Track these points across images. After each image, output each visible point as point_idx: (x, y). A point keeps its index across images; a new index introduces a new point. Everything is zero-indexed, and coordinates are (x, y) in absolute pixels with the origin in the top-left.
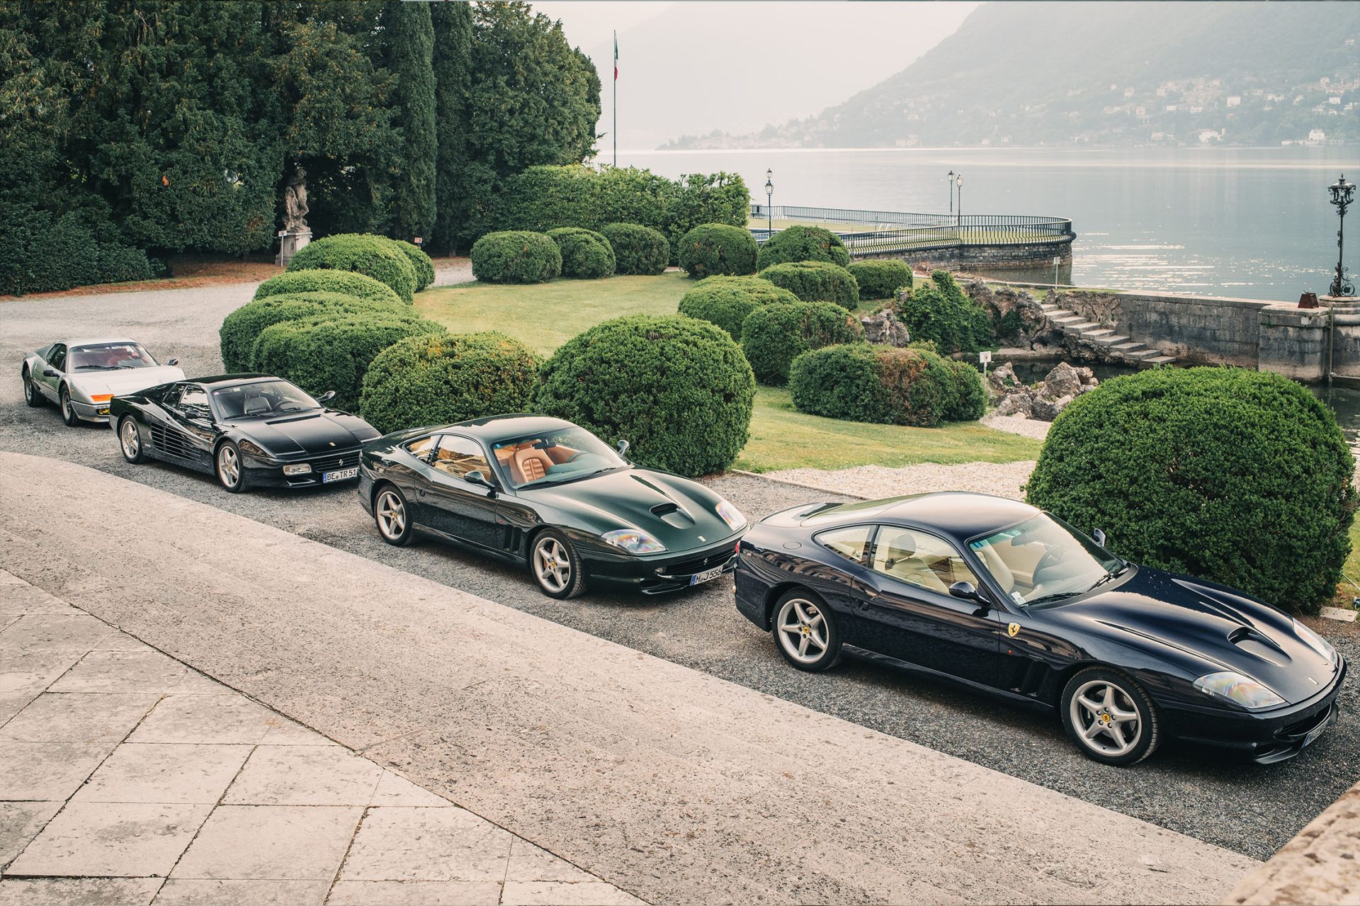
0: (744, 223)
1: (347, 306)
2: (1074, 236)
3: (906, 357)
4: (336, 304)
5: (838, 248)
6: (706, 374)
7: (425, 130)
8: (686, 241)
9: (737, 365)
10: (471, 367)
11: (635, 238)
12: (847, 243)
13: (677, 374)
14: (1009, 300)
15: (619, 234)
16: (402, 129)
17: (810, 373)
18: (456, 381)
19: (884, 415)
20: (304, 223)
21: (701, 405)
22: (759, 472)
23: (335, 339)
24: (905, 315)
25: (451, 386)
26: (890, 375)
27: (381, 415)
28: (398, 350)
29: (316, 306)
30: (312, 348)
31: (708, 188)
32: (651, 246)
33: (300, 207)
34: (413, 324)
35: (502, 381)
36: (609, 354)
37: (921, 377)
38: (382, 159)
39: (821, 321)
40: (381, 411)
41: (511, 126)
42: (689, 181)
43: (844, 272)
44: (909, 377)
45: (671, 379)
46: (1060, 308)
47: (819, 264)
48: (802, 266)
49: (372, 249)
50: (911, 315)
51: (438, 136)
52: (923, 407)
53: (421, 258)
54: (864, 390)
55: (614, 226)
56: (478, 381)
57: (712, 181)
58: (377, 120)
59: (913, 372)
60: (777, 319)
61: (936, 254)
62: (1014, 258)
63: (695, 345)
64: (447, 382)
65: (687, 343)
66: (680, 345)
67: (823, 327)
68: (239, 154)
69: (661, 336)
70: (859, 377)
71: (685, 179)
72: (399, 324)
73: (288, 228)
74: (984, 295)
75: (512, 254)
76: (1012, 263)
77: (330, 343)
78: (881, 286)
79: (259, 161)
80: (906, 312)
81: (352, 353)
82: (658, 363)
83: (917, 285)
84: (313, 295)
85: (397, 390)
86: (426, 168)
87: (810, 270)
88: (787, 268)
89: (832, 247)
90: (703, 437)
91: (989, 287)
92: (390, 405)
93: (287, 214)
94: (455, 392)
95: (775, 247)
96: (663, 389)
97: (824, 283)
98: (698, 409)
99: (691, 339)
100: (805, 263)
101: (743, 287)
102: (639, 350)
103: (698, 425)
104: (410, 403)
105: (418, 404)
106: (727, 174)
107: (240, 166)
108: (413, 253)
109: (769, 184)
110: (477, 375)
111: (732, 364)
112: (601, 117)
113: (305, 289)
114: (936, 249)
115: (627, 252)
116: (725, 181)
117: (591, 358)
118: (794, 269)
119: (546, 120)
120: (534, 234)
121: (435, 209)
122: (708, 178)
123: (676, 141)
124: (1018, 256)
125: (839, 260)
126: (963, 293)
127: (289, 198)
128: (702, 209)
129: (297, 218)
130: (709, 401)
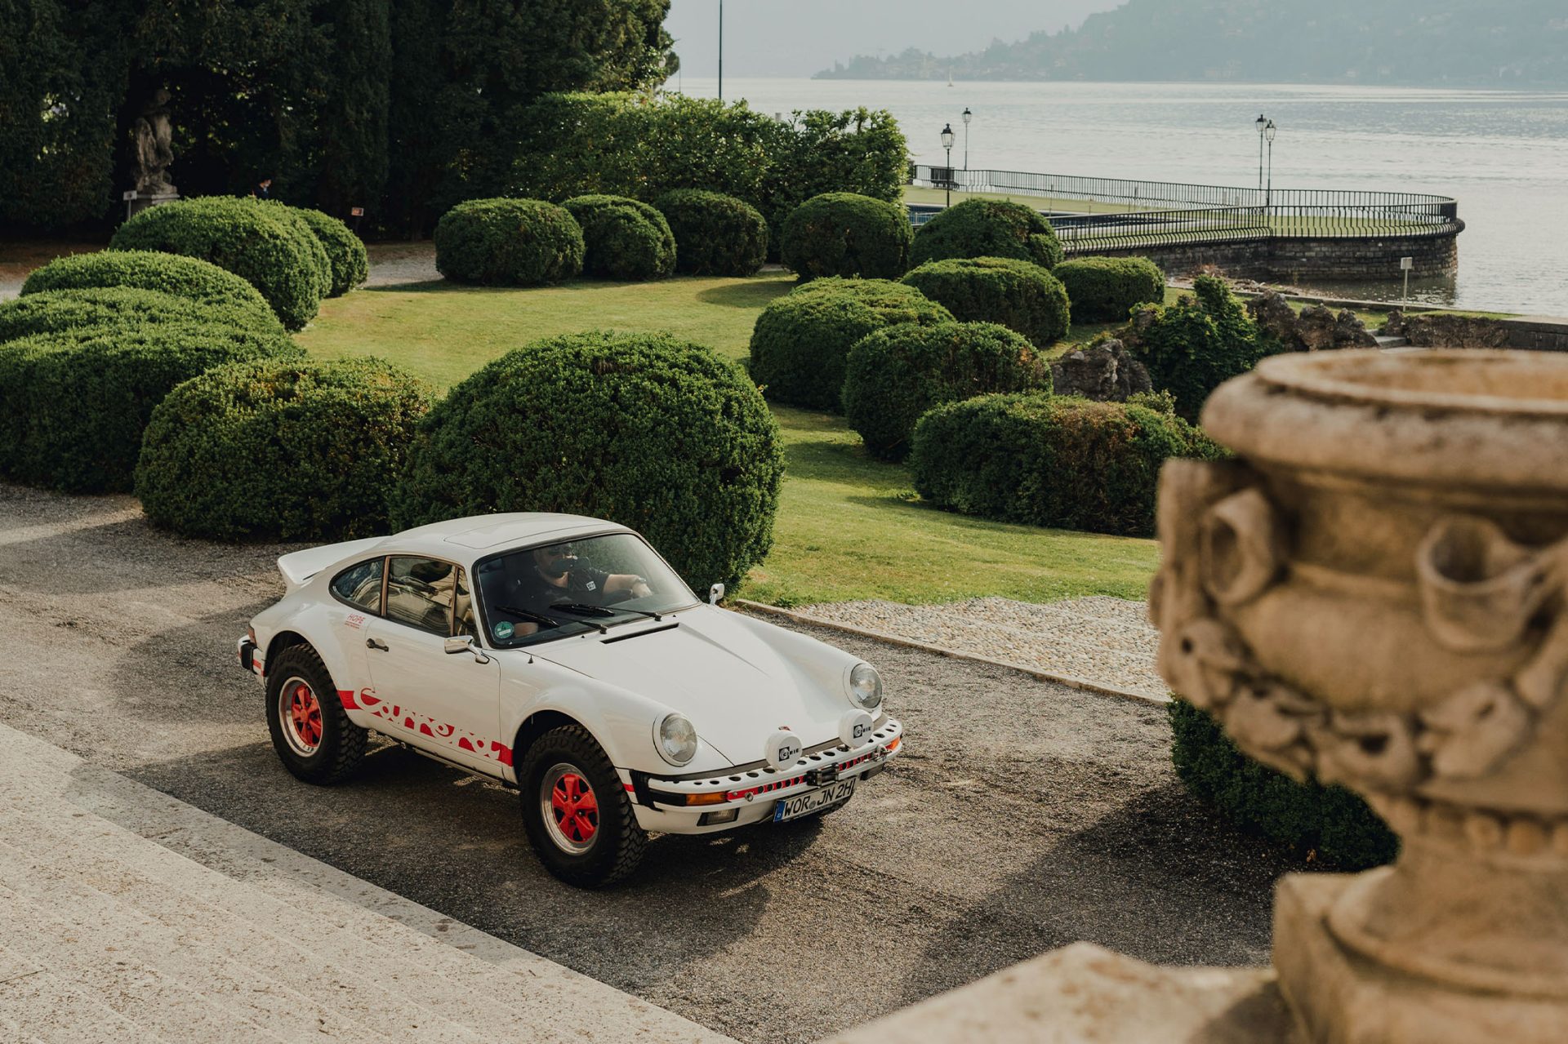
0: (896, 193)
1: (154, 311)
2: (1461, 227)
3: (1104, 416)
4: (138, 308)
5: (1041, 237)
6: (690, 435)
7: (369, 28)
8: (793, 221)
9: (749, 420)
10: (318, 416)
11: (710, 214)
12: (1059, 233)
13: (636, 433)
14: (1323, 327)
15: (684, 207)
16: (331, 27)
17: (943, 441)
18: (290, 441)
19: (1064, 514)
20: (166, 179)
21: (678, 487)
22: (786, 605)
23: (108, 365)
24: (1146, 350)
25: (282, 448)
26: (1075, 446)
27: (165, 495)
28: (203, 385)
29: (102, 310)
30: (69, 380)
31: (839, 134)
32: (737, 228)
33: (159, 151)
34: (249, 344)
35: (369, 441)
36: (525, 398)
37: (1127, 451)
38: (297, 75)
39: (977, 354)
40: (165, 489)
41: (515, 26)
42: (806, 123)
43: (1047, 278)
44: (1107, 450)
45: (627, 442)
46: (1408, 343)
47: (1005, 261)
48: (979, 265)
49: (247, 221)
50: (1157, 349)
51: (394, 40)
52: (1131, 501)
53: (344, 240)
54: (1030, 471)
55: (677, 194)
56: (327, 440)
57: (843, 123)
58: (288, 9)
59: (1113, 442)
60: (903, 349)
61: (1229, 252)
62: (1360, 261)
63: (674, 383)
64: (275, 441)
65: (660, 380)
66: (646, 383)
67: (979, 364)
68: (53, 60)
69: (617, 368)
70: (1023, 447)
71: (799, 119)
72: (223, 342)
73: (140, 186)
74: (1282, 318)
75: (501, 237)
76: (1355, 269)
77: (99, 372)
78: (1111, 300)
79: (85, 72)
80: (1147, 344)
81: (136, 390)
82: (606, 414)
83: (1171, 301)
84: (107, 294)
85: (191, 453)
86: (371, 93)
87: (987, 271)
88: (950, 266)
89: (1033, 236)
90: (681, 542)
91: (1291, 305)
92: (179, 478)
93: (137, 163)
94: (288, 458)
95: (938, 234)
96: (610, 459)
97: (1010, 293)
98: (671, 495)
99: (667, 373)
100: (982, 260)
101: (862, 296)
102: (575, 392)
103: (672, 521)
104: (210, 476)
105: (225, 478)
106: (870, 112)
107: (53, 80)
108: (329, 231)
109: (947, 131)
110: (327, 430)
111: (740, 420)
112: (670, 13)
113: (102, 284)
114: (1229, 243)
115: (697, 237)
116: (867, 123)
117: (496, 404)
118: (962, 269)
119: (573, 16)
120: (538, 205)
121: (387, 160)
122: (839, 117)
123: (846, 66)
124: (1365, 258)
125: (1040, 255)
126: (1245, 315)
127: (141, 136)
128: (826, 170)
129: (154, 170)
130: (692, 482)
